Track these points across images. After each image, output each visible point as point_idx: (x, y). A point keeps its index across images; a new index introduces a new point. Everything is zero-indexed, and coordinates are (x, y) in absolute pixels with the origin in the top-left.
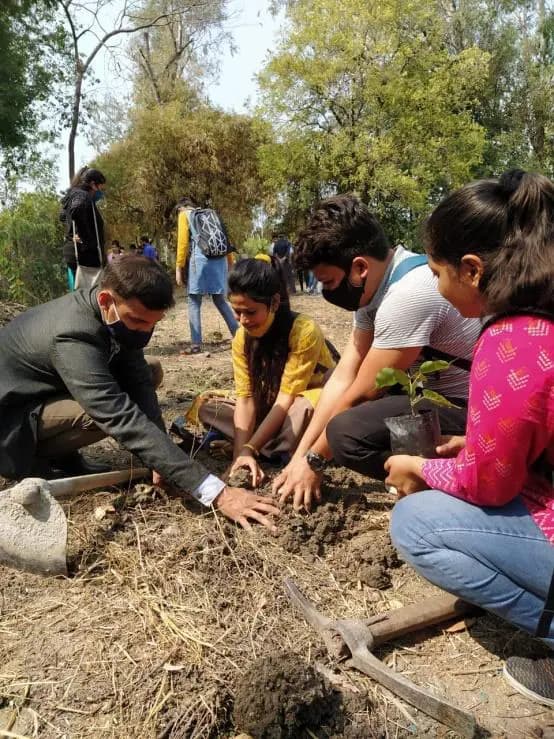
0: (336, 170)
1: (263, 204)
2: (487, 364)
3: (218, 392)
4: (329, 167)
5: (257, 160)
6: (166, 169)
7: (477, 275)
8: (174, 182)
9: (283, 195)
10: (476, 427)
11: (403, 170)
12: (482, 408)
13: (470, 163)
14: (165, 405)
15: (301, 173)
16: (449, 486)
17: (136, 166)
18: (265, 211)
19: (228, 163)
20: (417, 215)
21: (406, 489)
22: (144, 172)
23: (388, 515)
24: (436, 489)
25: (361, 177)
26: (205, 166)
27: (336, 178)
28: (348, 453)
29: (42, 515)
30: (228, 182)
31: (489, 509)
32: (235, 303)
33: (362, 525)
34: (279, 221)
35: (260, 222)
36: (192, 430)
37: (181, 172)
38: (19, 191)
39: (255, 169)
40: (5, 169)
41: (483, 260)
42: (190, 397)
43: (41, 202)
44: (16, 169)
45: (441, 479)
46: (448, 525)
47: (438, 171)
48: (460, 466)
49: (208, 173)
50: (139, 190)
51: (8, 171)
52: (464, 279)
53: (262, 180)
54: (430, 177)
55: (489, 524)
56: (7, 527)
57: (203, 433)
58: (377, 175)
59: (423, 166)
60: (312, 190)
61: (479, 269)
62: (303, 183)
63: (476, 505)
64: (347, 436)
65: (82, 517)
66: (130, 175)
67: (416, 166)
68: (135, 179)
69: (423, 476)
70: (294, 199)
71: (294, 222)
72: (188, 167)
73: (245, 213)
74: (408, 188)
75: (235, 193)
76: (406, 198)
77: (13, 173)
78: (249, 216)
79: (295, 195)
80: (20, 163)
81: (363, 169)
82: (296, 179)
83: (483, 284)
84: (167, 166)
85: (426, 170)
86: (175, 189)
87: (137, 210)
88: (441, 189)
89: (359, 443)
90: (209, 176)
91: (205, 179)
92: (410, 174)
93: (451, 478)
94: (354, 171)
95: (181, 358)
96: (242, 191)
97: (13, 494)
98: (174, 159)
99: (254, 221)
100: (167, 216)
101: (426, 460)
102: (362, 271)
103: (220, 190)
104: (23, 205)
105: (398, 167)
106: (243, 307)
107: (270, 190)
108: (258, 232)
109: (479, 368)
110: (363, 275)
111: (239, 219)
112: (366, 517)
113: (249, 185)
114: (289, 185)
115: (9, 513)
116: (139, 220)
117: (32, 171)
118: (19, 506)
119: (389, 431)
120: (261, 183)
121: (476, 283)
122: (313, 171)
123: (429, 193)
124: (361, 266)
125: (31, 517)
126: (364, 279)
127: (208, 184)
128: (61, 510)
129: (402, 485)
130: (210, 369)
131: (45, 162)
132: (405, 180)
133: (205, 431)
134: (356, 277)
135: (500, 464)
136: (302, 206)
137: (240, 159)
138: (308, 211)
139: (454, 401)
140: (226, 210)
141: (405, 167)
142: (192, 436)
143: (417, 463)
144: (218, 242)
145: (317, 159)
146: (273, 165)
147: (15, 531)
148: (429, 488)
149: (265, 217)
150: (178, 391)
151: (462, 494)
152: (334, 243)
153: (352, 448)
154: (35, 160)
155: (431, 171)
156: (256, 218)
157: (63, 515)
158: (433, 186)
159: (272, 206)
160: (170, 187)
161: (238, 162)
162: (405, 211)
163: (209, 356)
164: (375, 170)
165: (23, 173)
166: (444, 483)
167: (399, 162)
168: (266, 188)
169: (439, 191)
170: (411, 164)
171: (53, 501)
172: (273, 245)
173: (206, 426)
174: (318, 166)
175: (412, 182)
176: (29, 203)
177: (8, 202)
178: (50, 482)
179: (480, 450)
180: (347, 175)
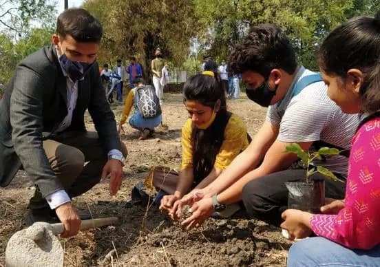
0: (249, 12)
1: (197, 36)
2: (362, 151)
3: (166, 165)
4: (244, 10)
5: (193, 5)
6: (130, 12)
7: (359, 84)
8: (136, 21)
9: (212, 29)
10: (354, 194)
11: (296, 12)
12: (359, 181)
13: (344, 7)
14: (129, 174)
15: (224, 14)
16: (331, 235)
17: (110, 10)
18: (199, 41)
19: (173, 7)
20: (306, 44)
21: (296, 233)
22: (115, 14)
23: (284, 253)
24: (320, 236)
25: (266, 17)
26: (158, 10)
27: (249, 18)
28: (258, 207)
29: (47, 247)
30: (173, 21)
31: (359, 251)
32: (189, 106)
33: (266, 260)
34: (208, 48)
35: (195, 49)
36: (148, 191)
37: (141, 14)
38: (31, 26)
39: (192, 11)
40: (21, 12)
41: (363, 72)
42: (146, 169)
43: (45, 35)
44: (29, 12)
45: (325, 230)
46: (329, 261)
47: (321, 14)
48: (340, 222)
49: (159, 14)
50: (112, 26)
51: (23, 13)
52: (348, 86)
53: (197, 19)
54: (315, 17)
55: (359, 261)
56: (23, 255)
57: (156, 194)
58: (277, 16)
59: (311, 9)
60: (232, 26)
61: (360, 79)
62: (226, 21)
63: (350, 249)
64: (257, 195)
65: (73, 249)
66: (106, 16)
67: (306, 10)
68: (110, 19)
69: (310, 226)
70: (219, 33)
71: (218, 49)
72: (146, 10)
73: (184, 42)
74: (299, 25)
75: (178, 28)
76: (299, 33)
77: (26, 15)
78: (187, 44)
79: (220, 30)
80: (31, 8)
81: (268, 12)
82: (221, 18)
83: (363, 90)
84: (131, 10)
85: (313, 12)
86: (137, 26)
87: (110, 40)
88: (323, 26)
89: (265, 199)
90: (160, 17)
91: (157, 19)
92: (301, 15)
93: (332, 229)
94: (262, 12)
95: (140, 142)
96: (183, 27)
97: (27, 233)
98: (136, 5)
99: (191, 48)
100: (131, 44)
101: (313, 215)
102: (276, 79)
103: (168, 26)
104: (33, 37)
105: (293, 10)
106: (194, 109)
107: (203, 26)
108: (194, 55)
109: (357, 154)
110: (277, 82)
111: (181, 46)
112: (268, 255)
113: (188, 23)
114: (215, 22)
115: (25, 246)
116: (112, 48)
117: (39, 14)
118: (31, 241)
119: (288, 191)
120: (196, 21)
121: (357, 90)
122: (232, 12)
123: (314, 29)
124: (276, 76)
125: (39, 249)
126: (277, 86)
127: (159, 22)
128: (60, 244)
129: (294, 230)
130: (160, 150)
131: (48, 7)
132: (297, 19)
133: (157, 192)
134: (272, 83)
135: (369, 221)
136: (224, 37)
137: (182, 5)
138: (228, 41)
139: (339, 176)
140: (171, 40)
141: (298, 10)
142: (147, 196)
143: (307, 217)
144: (149, 108)
145: (236, 5)
146: (205, 9)
147: (29, 258)
148: (316, 236)
149: (198, 45)
150: (138, 165)
151: (340, 240)
152: (260, 57)
153: (260, 204)
154: (42, 5)
155: (317, 13)
156: (192, 45)
157: (61, 248)
158: (317, 23)
159: (204, 37)
160: (133, 24)
161: (181, 6)
162: (297, 41)
163: (159, 141)
164: (277, 13)
165: (33, 14)
166: (327, 232)
167: (293, 7)
168: (200, 25)
169: (321, 27)
170: (302, 8)
171: (54, 238)
172: (204, 64)
173: (158, 189)
174: (236, 9)
175: (303, 21)
176: (37, 35)
177: (23, 35)
178: (53, 225)
179: (356, 211)
180: (256, 16)
